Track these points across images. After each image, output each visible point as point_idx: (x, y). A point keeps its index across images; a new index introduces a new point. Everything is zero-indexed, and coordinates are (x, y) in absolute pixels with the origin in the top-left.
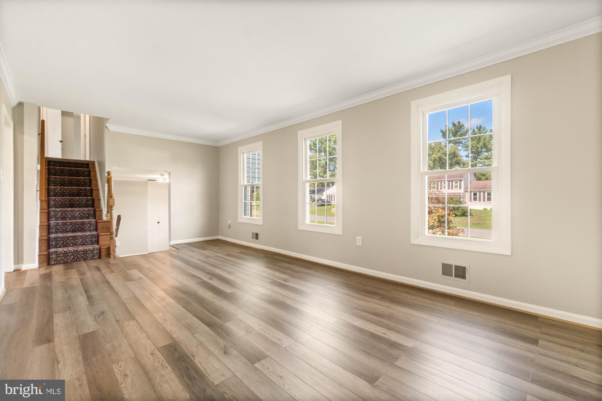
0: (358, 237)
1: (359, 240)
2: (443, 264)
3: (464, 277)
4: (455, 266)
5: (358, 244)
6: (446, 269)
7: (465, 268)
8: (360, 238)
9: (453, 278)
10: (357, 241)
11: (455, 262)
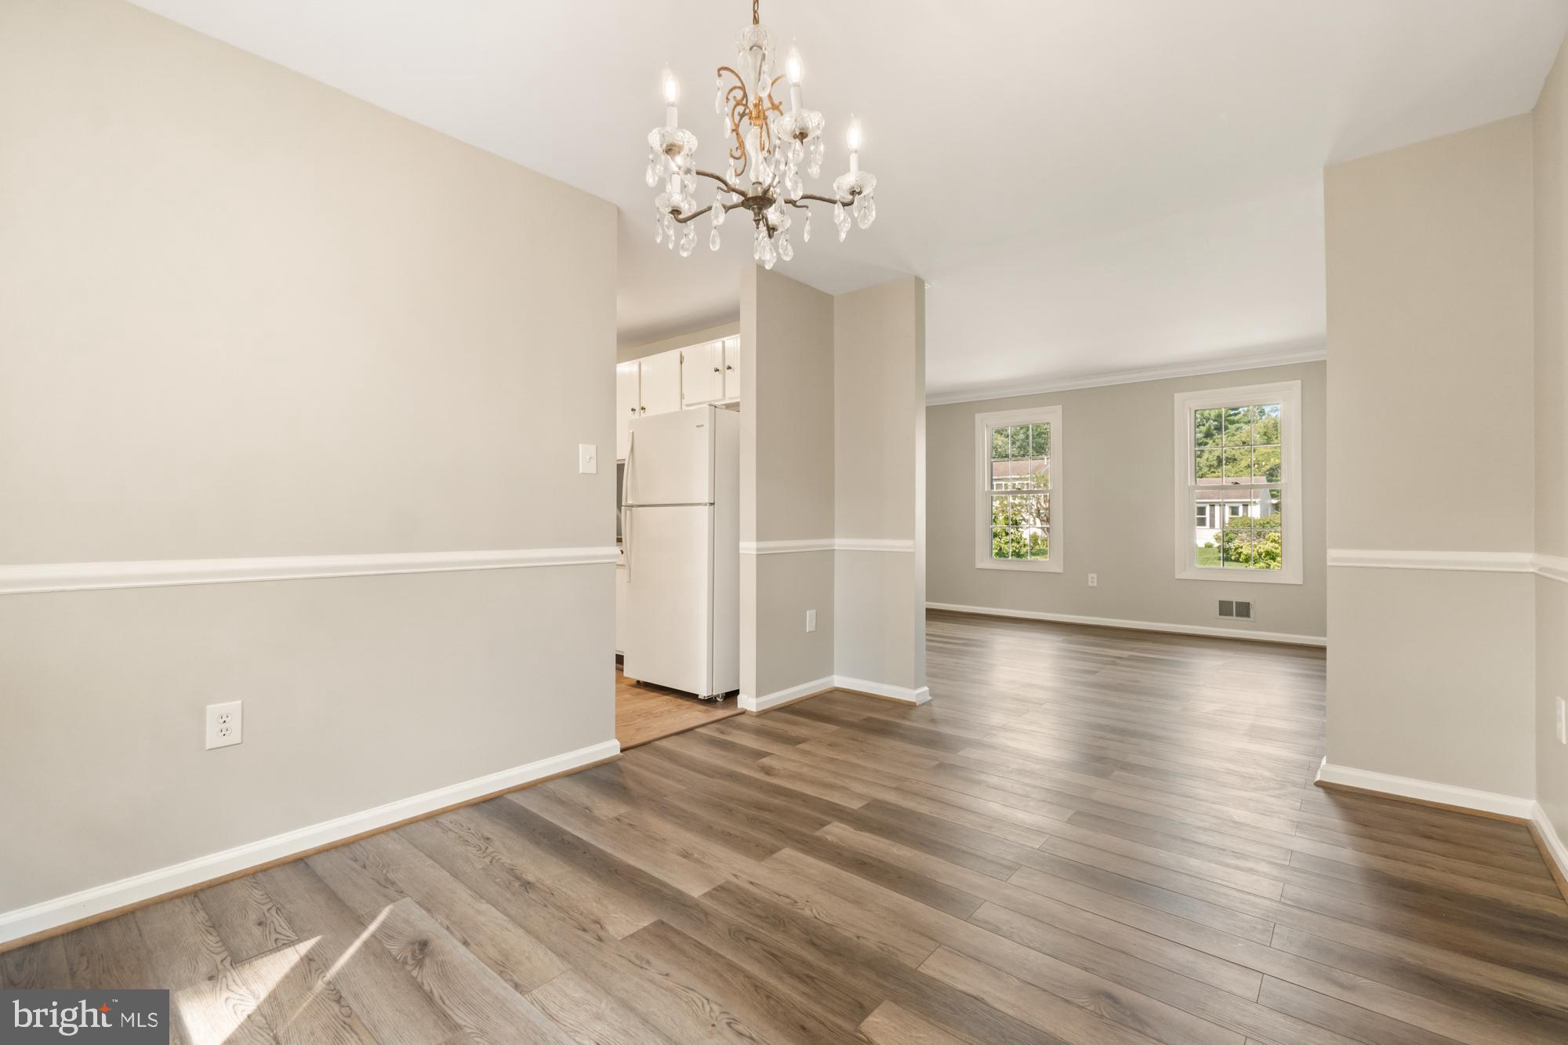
0: (1090, 575)
1: (1092, 578)
2: (1220, 601)
3: (1248, 615)
4: (1237, 603)
5: (1090, 584)
6: (1225, 608)
7: (1249, 603)
8: (1095, 575)
9: (1234, 617)
10: (1090, 580)
11: (1235, 597)
